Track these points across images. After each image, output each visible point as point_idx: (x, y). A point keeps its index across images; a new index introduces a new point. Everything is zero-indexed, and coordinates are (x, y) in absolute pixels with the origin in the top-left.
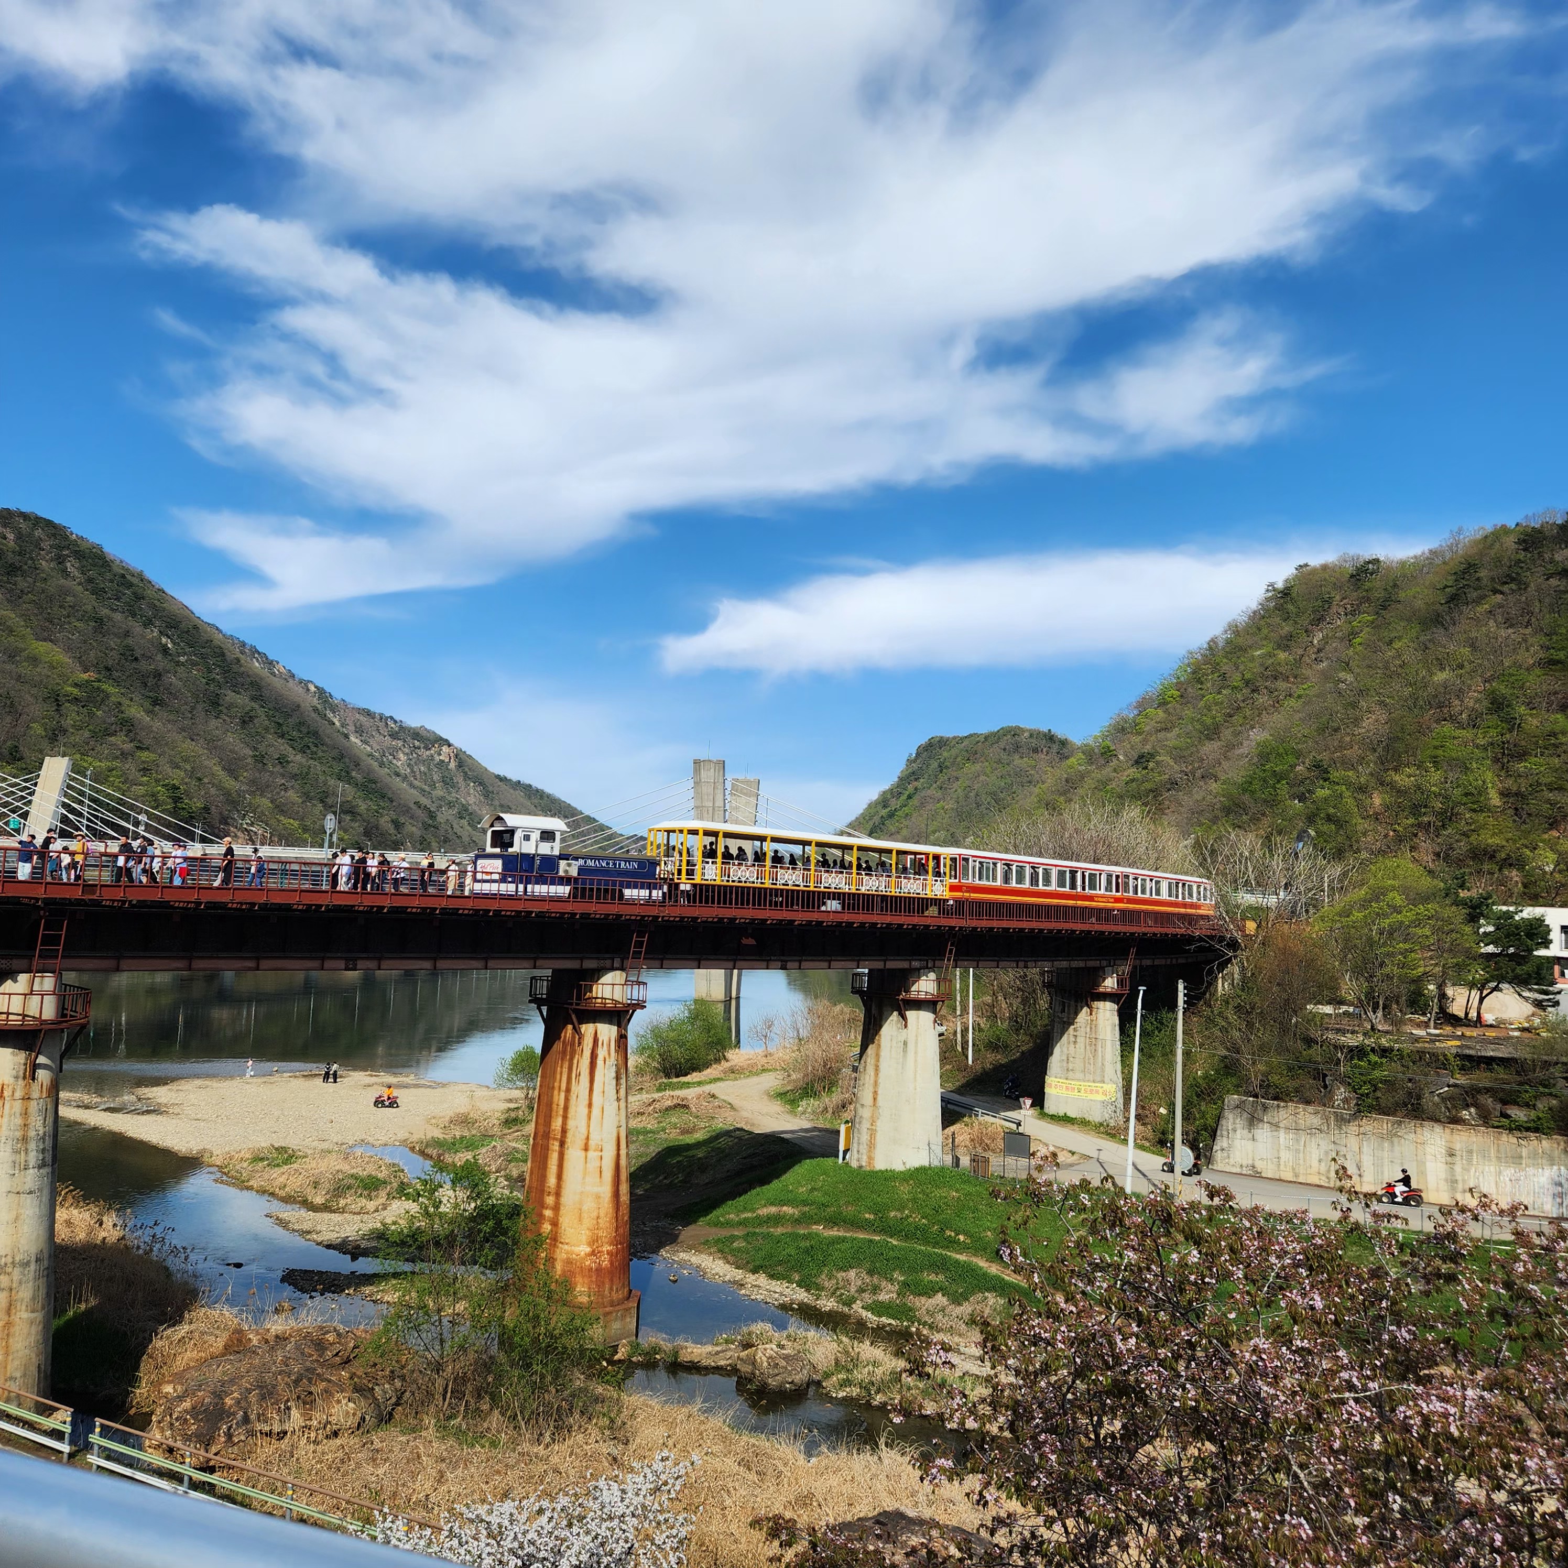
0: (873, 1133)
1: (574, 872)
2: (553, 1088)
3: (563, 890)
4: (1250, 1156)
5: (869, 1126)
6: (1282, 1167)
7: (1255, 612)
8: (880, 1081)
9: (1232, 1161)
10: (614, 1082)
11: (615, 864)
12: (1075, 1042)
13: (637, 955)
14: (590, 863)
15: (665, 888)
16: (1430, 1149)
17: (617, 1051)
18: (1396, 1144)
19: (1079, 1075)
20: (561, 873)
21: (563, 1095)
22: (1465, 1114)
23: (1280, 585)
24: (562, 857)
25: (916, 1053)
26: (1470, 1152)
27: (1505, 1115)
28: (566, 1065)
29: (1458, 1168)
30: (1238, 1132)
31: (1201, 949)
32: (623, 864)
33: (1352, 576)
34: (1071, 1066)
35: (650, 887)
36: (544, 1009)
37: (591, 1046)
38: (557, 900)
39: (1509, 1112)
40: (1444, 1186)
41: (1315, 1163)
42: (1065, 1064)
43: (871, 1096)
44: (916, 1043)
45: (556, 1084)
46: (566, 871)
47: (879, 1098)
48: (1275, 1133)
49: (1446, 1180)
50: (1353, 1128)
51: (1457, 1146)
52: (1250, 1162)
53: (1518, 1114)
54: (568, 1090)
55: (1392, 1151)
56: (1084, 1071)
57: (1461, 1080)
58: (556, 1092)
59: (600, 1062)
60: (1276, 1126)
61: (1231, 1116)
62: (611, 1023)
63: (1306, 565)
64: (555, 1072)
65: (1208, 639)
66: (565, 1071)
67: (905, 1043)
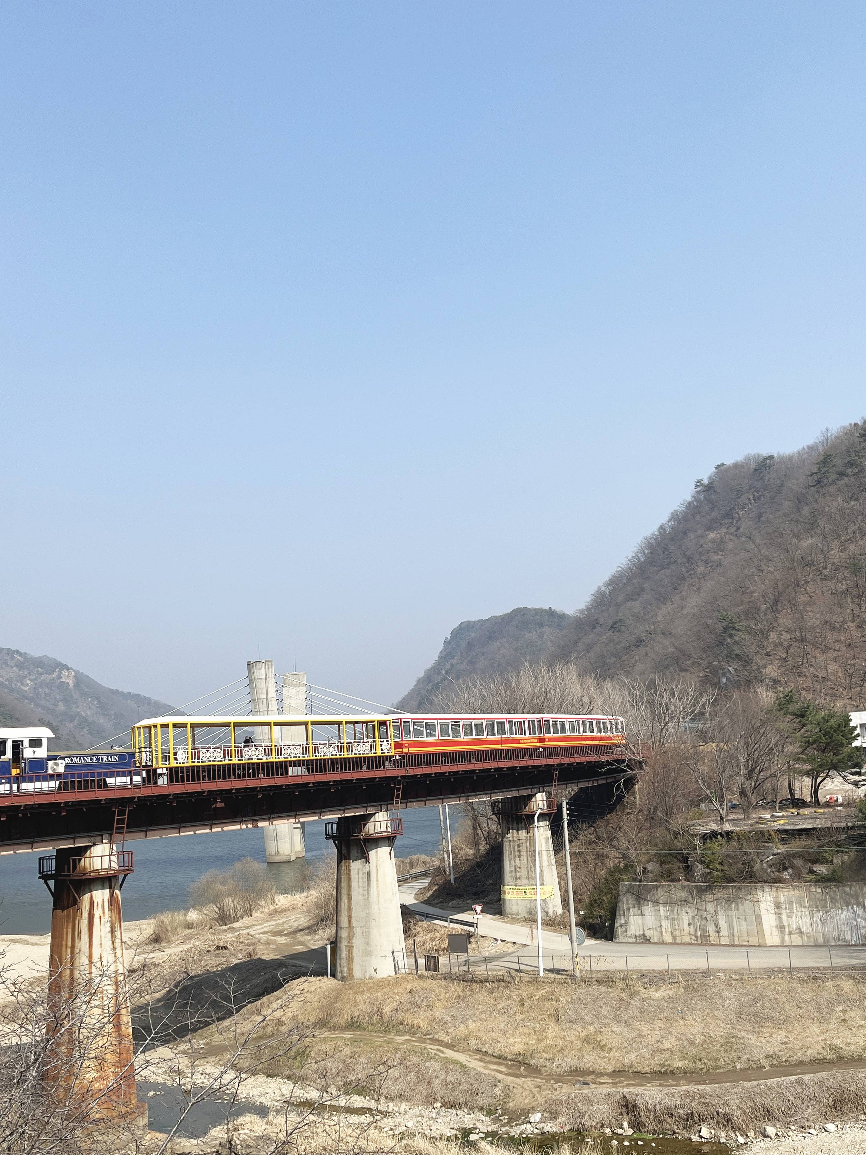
0: (350, 948)
1: (61, 769)
2: (62, 946)
3: (53, 785)
4: (641, 928)
5: (346, 944)
6: (664, 933)
7: (689, 503)
8: (353, 906)
9: (629, 933)
10: (110, 935)
11: (98, 759)
12: (520, 856)
13: (120, 830)
14: (76, 760)
15: (144, 774)
16: (763, 905)
17: (110, 910)
18: (740, 905)
19: (525, 882)
20: (50, 771)
21: (69, 950)
22: (785, 875)
23: (706, 481)
24: (50, 758)
25: (377, 881)
26: (791, 903)
27: (811, 872)
28: (70, 926)
29: (784, 917)
30: (631, 910)
31: (609, 772)
32: (105, 759)
33: (756, 470)
34: (518, 875)
35: (130, 774)
36: (52, 883)
37: (88, 908)
38: (49, 793)
39: (815, 869)
40: (775, 932)
41: (686, 927)
42: (514, 874)
43: (346, 919)
44: (377, 872)
45: (64, 943)
46: (54, 770)
47: (353, 920)
48: (657, 908)
49: (777, 927)
50: (709, 897)
51: (782, 899)
52: (642, 933)
53: (822, 869)
54: (73, 947)
55: (738, 910)
56: (528, 878)
57: (781, 849)
58: (64, 949)
59: (96, 920)
60: (656, 902)
61: (625, 899)
62: (104, 888)
63: (723, 464)
64: (62, 934)
65: (658, 526)
66: (70, 931)
67: (369, 873)
